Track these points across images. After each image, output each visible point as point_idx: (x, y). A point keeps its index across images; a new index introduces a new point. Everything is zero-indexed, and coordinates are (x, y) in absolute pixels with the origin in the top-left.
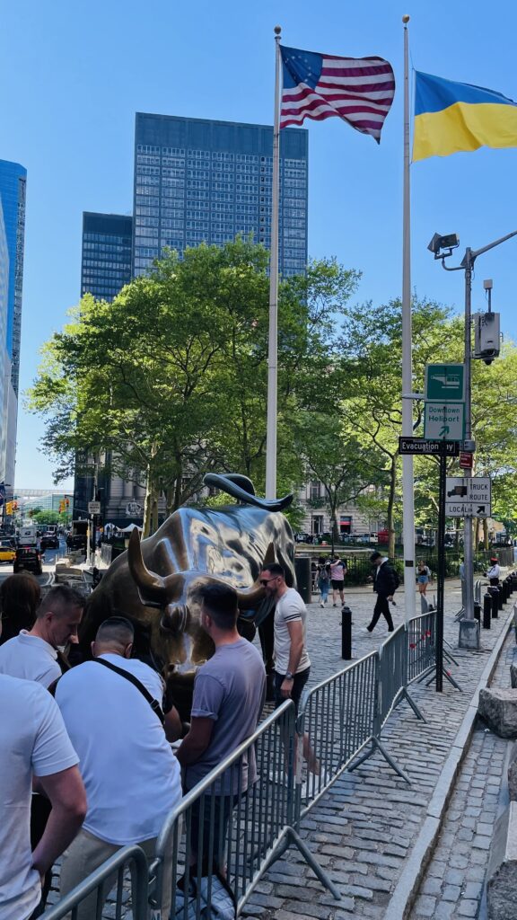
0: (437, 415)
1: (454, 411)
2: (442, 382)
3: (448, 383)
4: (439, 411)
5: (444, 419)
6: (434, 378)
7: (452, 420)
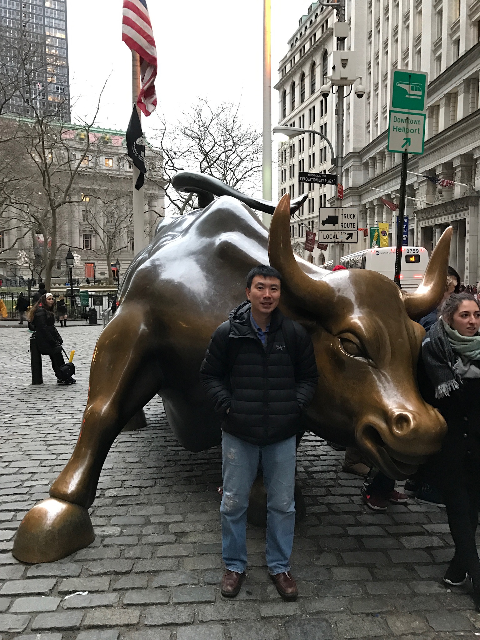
0: (400, 125)
1: (415, 122)
2: (406, 91)
3: (412, 92)
4: (403, 121)
5: (407, 131)
6: (399, 85)
7: (414, 131)
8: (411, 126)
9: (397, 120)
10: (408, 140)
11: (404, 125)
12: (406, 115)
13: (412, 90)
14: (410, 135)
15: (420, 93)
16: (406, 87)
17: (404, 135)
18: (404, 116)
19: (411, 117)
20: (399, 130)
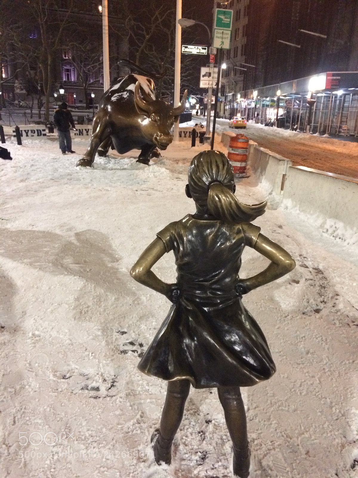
0: (219, 35)
1: (226, 34)
2: (222, 20)
3: (226, 20)
4: (220, 33)
5: (222, 38)
6: (220, 16)
7: (225, 38)
8: (225, 36)
9: (218, 33)
10: (223, 43)
11: (221, 35)
12: (222, 31)
13: (225, 18)
14: (224, 40)
15: (229, 20)
16: (222, 17)
17: (220, 40)
18: (221, 31)
19: (225, 32)
20: (218, 38)
